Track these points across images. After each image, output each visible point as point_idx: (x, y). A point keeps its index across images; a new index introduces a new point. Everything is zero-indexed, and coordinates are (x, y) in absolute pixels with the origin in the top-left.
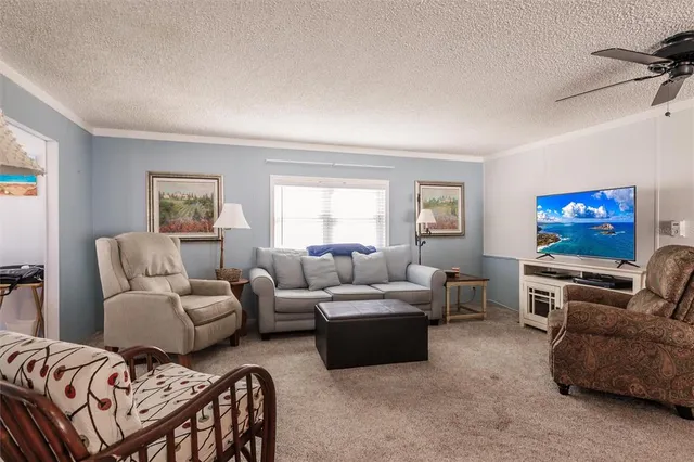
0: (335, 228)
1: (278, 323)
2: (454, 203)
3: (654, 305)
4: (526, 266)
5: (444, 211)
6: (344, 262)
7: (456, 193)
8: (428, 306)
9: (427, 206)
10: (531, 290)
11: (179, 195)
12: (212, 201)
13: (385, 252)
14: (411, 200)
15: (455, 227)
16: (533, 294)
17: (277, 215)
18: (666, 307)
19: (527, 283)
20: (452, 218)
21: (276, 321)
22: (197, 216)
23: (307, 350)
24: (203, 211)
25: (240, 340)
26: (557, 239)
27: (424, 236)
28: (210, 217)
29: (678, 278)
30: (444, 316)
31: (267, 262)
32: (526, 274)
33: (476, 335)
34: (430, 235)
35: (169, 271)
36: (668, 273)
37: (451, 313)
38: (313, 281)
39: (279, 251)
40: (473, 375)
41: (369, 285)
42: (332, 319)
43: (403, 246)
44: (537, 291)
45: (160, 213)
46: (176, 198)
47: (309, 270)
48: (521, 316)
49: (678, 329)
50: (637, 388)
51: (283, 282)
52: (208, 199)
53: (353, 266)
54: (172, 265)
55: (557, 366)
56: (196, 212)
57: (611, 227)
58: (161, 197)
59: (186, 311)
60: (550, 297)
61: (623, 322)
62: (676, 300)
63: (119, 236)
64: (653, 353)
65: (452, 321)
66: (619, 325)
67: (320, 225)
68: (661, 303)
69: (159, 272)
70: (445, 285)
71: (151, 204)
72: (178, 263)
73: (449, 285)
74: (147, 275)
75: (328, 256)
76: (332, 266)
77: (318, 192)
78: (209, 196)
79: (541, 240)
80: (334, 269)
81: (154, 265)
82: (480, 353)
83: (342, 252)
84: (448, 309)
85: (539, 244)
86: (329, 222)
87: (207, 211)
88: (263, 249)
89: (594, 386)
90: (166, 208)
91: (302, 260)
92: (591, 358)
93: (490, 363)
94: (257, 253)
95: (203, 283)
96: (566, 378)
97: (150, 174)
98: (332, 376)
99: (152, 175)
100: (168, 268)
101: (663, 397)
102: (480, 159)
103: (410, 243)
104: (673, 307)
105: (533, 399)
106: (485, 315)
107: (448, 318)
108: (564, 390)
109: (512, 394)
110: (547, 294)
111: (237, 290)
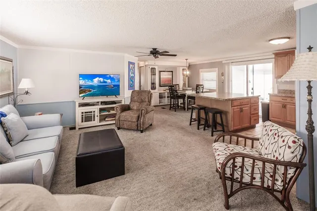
2: (10, 72)
4: (79, 103)
19: (80, 110)
26: (91, 91)
32: (80, 107)
44: (85, 113)
48: (77, 125)
57: (112, 86)
79: (82, 92)
85: (80, 94)
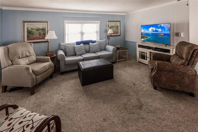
0: (84, 36)
1: (66, 69)
2: (118, 26)
3: (182, 61)
4: (138, 45)
5: (115, 29)
6: (87, 46)
7: (118, 24)
8: (112, 58)
9: (110, 28)
10: (140, 52)
11: (34, 28)
12: (45, 29)
13: (99, 42)
14: (106, 26)
15: (118, 33)
16: (141, 53)
17: (67, 32)
18: (185, 62)
19: (139, 50)
20: (117, 31)
21: (65, 68)
22: (40, 34)
23: (75, 77)
24: (42, 32)
25: (53, 76)
26: (147, 37)
27: (110, 36)
28: (44, 35)
29: (189, 53)
30: (116, 60)
31: (63, 48)
32: (138, 47)
33: (125, 67)
34: (111, 36)
35: (28, 55)
36: (185, 52)
37: (118, 60)
38: (78, 53)
39: (67, 44)
40: (128, 84)
41: (94, 53)
42: (84, 69)
43: (104, 40)
44: (142, 52)
45: (27, 34)
46: (33, 29)
47: (76, 49)
48: (137, 59)
49: (190, 70)
50: (178, 87)
51: (68, 54)
52: (44, 29)
53: (90, 47)
54: (30, 53)
55: (153, 81)
56: (40, 33)
57: (163, 35)
58: (27, 29)
59: (33, 71)
60: (145, 54)
61: (174, 68)
62: (188, 60)
63: (8, 46)
64: (182, 77)
65: (118, 62)
66: (173, 69)
67: (80, 35)
68: (184, 61)
69: (24, 56)
70: (116, 51)
71: (24, 31)
72: (32, 51)
73: (117, 51)
74: (19, 58)
75: (82, 45)
76: (83, 48)
77: (79, 25)
78: (44, 28)
79: (142, 37)
80: (84, 48)
81: (22, 54)
82: (128, 74)
83: (86, 43)
84: (117, 58)
85: (142, 38)
86: (82, 34)
87: (43, 33)
88: (61, 44)
89: (165, 87)
90: (29, 32)
91: (74, 47)
92: (164, 79)
93: (132, 78)
94: (60, 45)
95: (41, 58)
96: (156, 85)
97: (23, 21)
98: (83, 89)
99: (24, 22)
100: (28, 54)
101: (186, 90)
102: (125, 14)
103: (106, 39)
104: (188, 62)
105: (147, 93)
106: (127, 59)
107: (117, 61)
108: (155, 88)
109: (141, 91)
110: (145, 53)
111: (52, 59)
